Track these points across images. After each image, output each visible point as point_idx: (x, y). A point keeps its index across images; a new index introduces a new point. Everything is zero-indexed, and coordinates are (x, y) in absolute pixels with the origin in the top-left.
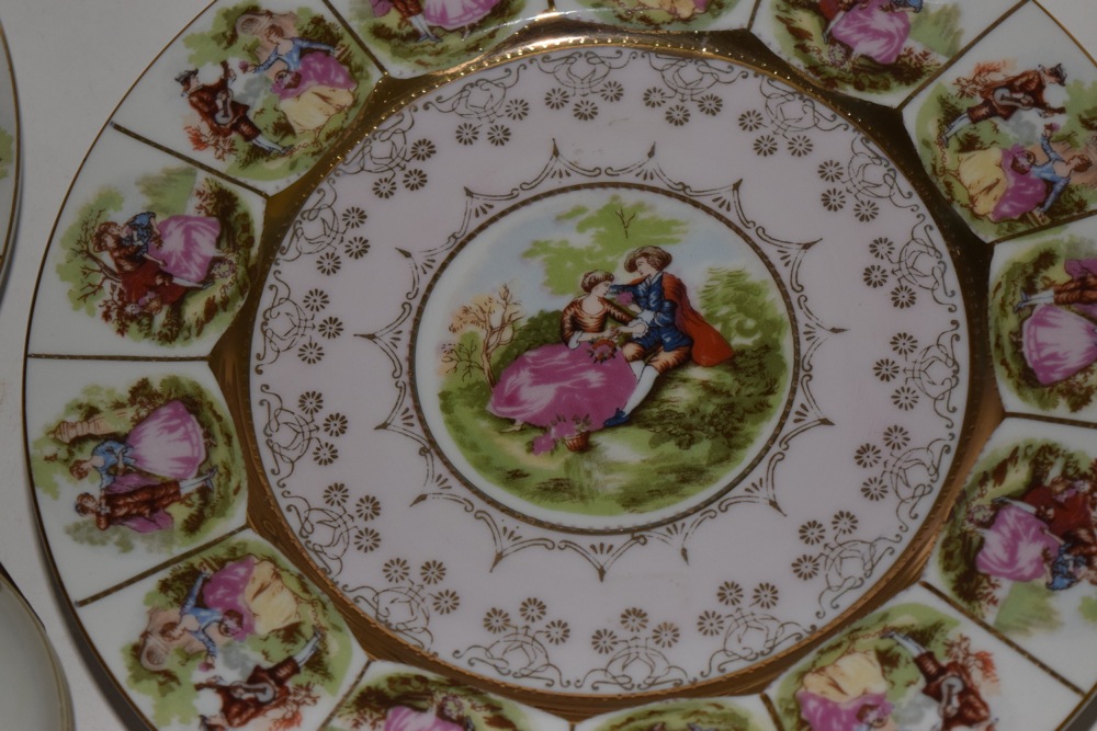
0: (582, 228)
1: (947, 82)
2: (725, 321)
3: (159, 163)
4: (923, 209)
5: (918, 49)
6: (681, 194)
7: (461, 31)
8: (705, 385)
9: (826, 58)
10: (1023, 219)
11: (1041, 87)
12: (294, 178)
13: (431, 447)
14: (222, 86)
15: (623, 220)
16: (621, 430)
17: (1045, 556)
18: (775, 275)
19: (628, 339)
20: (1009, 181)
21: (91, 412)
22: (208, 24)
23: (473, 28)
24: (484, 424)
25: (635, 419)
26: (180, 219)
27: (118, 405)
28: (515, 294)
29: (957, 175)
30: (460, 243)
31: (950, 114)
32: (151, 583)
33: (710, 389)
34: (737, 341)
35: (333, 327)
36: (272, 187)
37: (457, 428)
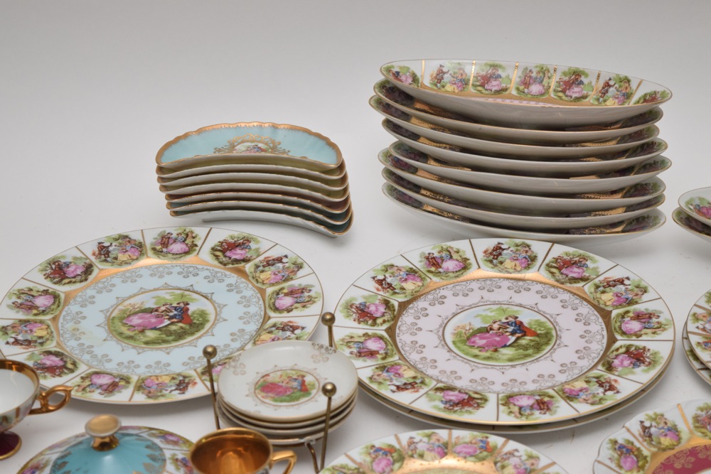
0: (491, 312)
1: (597, 281)
2: (535, 328)
3: (367, 293)
4: (591, 307)
5: (587, 275)
6: (521, 306)
7: (453, 272)
8: (530, 340)
9: (560, 277)
10: (620, 305)
11: (623, 281)
12: (406, 299)
13: (450, 350)
14: (384, 279)
15: (504, 311)
16: (506, 348)
17: (631, 363)
18: (549, 320)
19: (507, 332)
20: (616, 298)
21: (352, 337)
22: (380, 267)
23: (456, 272)
24: (466, 347)
25: (510, 346)
26: (374, 304)
27: (360, 337)
28: (472, 323)
29: (600, 298)
30: (455, 315)
31: (597, 287)
32: (374, 367)
33: (532, 341)
34: (539, 332)
35: (420, 329)
36: (400, 300)
37: (458, 348)
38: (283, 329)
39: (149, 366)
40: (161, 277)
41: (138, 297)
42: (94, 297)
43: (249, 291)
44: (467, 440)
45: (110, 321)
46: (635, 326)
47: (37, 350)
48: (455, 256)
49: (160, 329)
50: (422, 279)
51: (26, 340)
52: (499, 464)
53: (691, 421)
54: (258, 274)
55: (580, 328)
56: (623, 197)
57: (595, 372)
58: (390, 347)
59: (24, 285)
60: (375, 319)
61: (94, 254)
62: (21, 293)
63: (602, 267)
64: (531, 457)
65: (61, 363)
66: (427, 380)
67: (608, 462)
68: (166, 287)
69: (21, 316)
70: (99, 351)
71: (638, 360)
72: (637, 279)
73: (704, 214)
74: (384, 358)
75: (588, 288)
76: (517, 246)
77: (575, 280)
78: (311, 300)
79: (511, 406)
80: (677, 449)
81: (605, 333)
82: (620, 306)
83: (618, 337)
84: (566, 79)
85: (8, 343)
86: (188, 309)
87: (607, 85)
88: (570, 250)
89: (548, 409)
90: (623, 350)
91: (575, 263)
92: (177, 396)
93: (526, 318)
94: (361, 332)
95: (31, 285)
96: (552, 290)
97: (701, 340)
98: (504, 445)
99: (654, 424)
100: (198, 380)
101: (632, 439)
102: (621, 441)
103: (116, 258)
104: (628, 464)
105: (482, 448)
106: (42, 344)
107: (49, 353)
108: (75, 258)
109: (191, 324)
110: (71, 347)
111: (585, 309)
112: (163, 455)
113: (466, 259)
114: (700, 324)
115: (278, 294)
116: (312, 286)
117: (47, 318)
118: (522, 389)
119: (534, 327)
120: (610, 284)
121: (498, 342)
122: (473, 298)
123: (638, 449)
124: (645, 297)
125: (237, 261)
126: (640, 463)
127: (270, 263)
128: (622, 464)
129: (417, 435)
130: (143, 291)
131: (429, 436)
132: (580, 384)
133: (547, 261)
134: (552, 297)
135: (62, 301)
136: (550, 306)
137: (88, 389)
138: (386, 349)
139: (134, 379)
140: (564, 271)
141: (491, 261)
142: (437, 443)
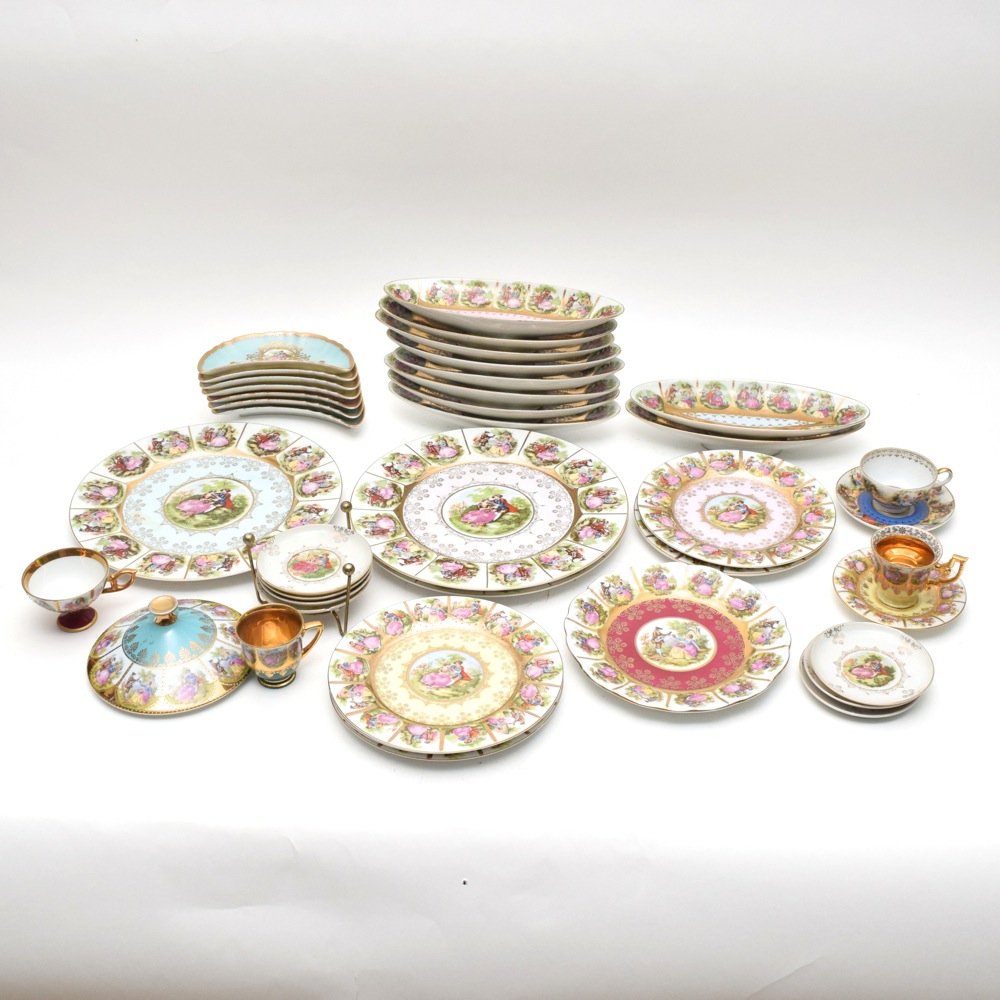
38: (309, 512)
39: (199, 547)
40: (206, 467)
41: (187, 486)
42: (151, 486)
43: (280, 478)
44: (463, 604)
45: (166, 507)
46: (596, 501)
47: (106, 535)
48: (450, 444)
49: (207, 514)
50: (424, 465)
51: (96, 527)
52: (489, 624)
53: (641, 581)
54: (287, 463)
55: (552, 504)
56: (586, 392)
57: (565, 543)
58: (398, 525)
59: (92, 478)
60: (385, 501)
61: (149, 449)
62: (90, 485)
63: (570, 451)
64: (514, 617)
65: (126, 547)
66: (429, 554)
67: (576, 619)
68: (211, 476)
69: (91, 505)
70: (157, 534)
71: (599, 531)
72: (598, 461)
73: (650, 405)
74: (393, 536)
75: (559, 469)
76: (501, 434)
77: (548, 463)
78: (332, 486)
79: (498, 574)
80: (631, 604)
81: (573, 508)
82: (585, 484)
83: (583, 511)
84: (539, 294)
85: (81, 530)
86: (229, 496)
87: (572, 300)
88: (544, 437)
89: (528, 576)
90: (587, 523)
91: (548, 448)
92: (223, 573)
93: (509, 497)
94: (374, 513)
95: (98, 478)
96: (530, 471)
97: (648, 511)
98: (493, 608)
99: (612, 584)
100: (240, 558)
101: (595, 598)
102: (586, 600)
103: (168, 452)
104: (592, 619)
105: (475, 611)
106: (109, 530)
107: (116, 538)
108: (134, 453)
109: (233, 508)
110: (134, 531)
111: (557, 488)
112: (214, 626)
113: (459, 447)
114: (648, 498)
115: (304, 480)
116: (333, 473)
117: (113, 506)
118: (507, 559)
119: (515, 505)
120: (576, 466)
121: (486, 518)
122: (466, 480)
123: (600, 606)
124: (605, 476)
125: (269, 452)
126: (601, 618)
127: (296, 453)
128: (587, 619)
129: (423, 601)
130: (192, 481)
131: (432, 602)
132: (553, 553)
133: (525, 447)
134: (530, 477)
135: (125, 491)
136: (528, 485)
137: (149, 569)
138: (395, 527)
139: (187, 559)
140: (539, 455)
141: (480, 448)
142: (439, 608)
